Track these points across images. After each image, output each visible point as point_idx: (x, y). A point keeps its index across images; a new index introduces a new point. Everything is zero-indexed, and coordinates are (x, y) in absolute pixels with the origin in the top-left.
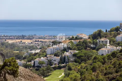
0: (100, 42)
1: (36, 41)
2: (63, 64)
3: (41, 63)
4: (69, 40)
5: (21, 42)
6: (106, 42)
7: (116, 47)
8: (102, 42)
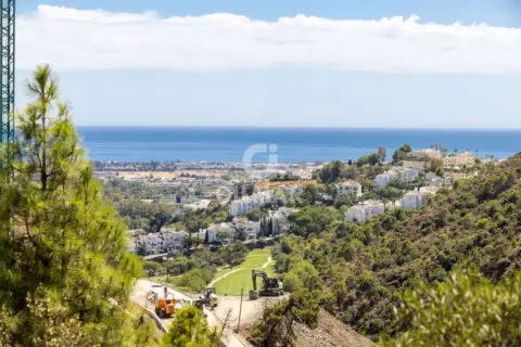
0: (341, 188)
1: (182, 175)
2: (268, 236)
3: (222, 236)
4: (271, 181)
5: (152, 177)
6: (355, 189)
7: (384, 202)
8: (347, 188)
